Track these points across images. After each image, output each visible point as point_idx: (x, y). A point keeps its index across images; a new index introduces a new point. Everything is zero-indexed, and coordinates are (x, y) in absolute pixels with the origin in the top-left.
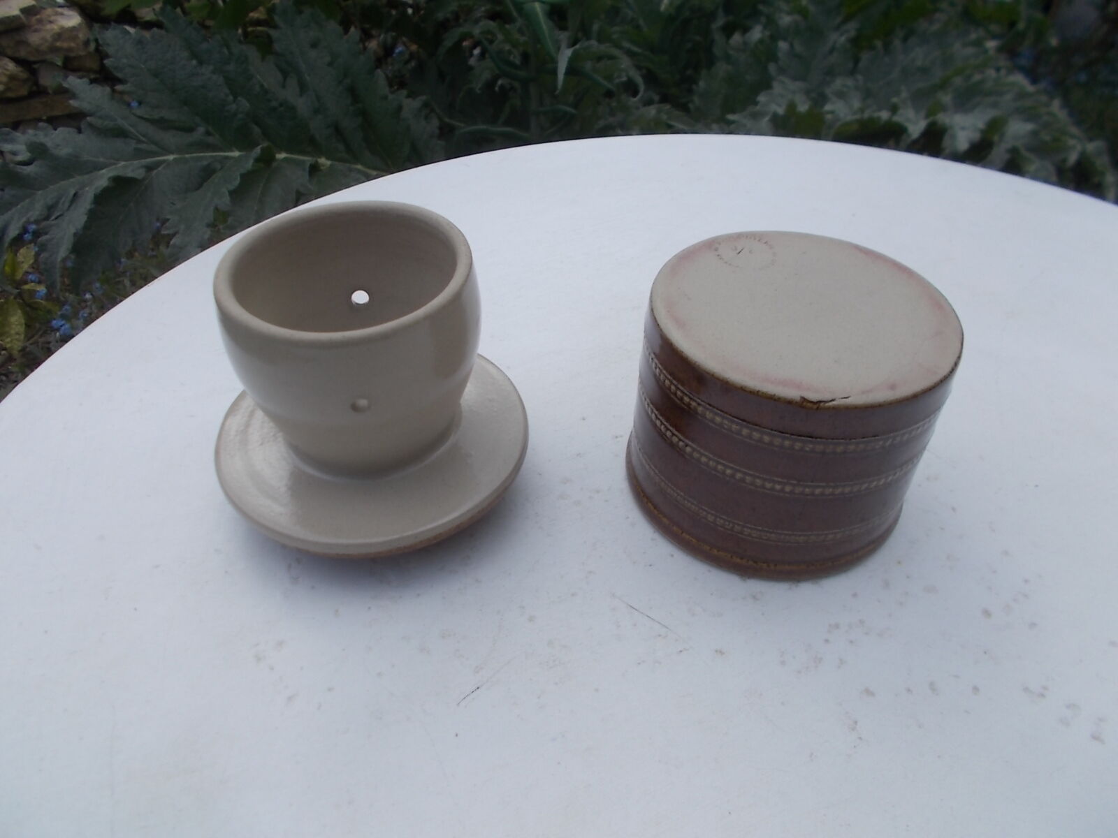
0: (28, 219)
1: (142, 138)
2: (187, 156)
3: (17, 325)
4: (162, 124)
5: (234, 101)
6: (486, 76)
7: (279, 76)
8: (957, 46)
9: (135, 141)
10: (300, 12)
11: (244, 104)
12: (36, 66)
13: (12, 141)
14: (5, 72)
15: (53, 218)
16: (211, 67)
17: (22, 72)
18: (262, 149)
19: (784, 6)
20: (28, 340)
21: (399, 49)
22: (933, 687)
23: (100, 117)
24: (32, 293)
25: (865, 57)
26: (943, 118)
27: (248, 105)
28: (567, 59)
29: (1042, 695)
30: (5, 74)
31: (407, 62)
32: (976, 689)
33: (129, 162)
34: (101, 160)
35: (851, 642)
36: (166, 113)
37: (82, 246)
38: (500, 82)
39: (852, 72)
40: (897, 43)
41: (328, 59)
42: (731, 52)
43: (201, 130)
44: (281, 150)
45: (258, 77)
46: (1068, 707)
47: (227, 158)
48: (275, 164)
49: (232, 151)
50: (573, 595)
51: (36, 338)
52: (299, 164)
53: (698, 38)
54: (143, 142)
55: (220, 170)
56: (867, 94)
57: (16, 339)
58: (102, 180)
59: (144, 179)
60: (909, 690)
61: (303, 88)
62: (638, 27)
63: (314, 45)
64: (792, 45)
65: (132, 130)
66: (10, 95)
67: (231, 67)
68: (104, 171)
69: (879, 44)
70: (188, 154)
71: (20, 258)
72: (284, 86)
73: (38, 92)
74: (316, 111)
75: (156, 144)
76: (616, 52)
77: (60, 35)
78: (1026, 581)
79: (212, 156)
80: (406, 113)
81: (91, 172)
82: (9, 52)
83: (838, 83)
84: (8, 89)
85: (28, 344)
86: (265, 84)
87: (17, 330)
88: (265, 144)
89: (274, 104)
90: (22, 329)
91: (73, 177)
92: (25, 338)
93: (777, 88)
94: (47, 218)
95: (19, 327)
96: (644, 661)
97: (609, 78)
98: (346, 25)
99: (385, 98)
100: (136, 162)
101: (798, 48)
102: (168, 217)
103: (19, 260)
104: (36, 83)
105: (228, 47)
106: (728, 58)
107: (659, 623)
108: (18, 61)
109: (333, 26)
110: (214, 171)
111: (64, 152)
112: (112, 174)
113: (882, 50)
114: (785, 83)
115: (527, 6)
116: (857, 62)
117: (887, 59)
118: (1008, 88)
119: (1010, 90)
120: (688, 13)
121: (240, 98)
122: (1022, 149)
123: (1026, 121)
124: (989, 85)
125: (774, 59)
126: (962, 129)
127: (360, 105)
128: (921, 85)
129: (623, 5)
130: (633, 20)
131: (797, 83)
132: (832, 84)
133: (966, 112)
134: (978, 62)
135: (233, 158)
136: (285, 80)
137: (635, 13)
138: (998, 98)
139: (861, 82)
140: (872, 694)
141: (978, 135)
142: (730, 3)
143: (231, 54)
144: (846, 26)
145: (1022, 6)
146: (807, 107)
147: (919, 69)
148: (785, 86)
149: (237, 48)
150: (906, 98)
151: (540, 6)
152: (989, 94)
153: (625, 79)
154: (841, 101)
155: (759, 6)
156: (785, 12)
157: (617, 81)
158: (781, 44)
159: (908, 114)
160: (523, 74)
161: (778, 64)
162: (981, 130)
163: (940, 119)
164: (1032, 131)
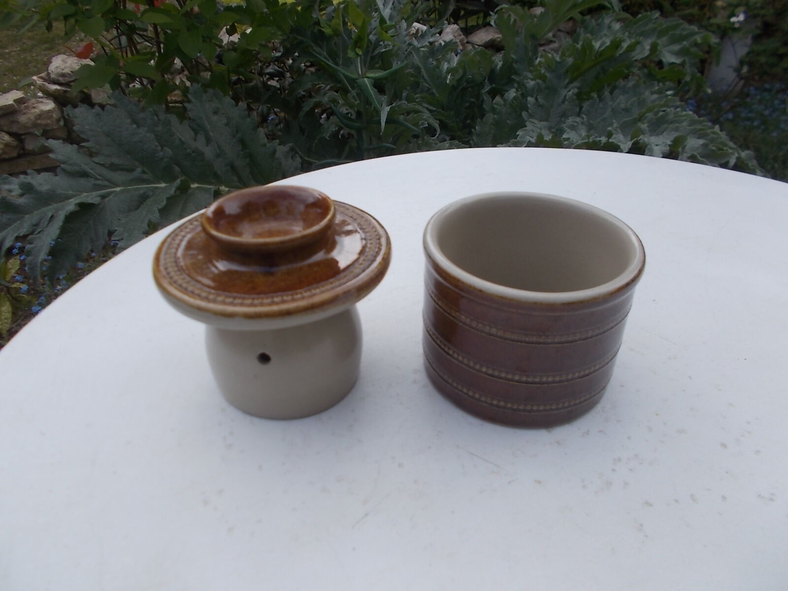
0: (19, 234)
1: (98, 177)
2: (129, 187)
3: (6, 313)
4: (113, 167)
5: (162, 150)
6: (334, 128)
7: (192, 133)
8: (647, 93)
9: (93, 179)
10: (206, 92)
11: (168, 151)
12: (23, 137)
13: (9, 183)
14: (2, 141)
15: (37, 232)
16: (146, 129)
17: (13, 141)
18: (181, 180)
19: (530, 75)
20: (14, 323)
21: (272, 117)
22: (693, 498)
23: (70, 165)
24: (18, 290)
25: (586, 105)
26: (644, 139)
27: (171, 152)
28: (387, 113)
29: (772, 500)
30: (2, 143)
31: (277, 125)
32: (724, 498)
33: (90, 193)
34: (71, 192)
35: (630, 470)
36: (116, 161)
37: (55, 252)
38: (342, 132)
39: (579, 114)
40: (607, 93)
41: (225, 121)
42: (495, 106)
43: (139, 170)
44: (194, 181)
45: (178, 134)
47: (157, 188)
48: (190, 191)
49: (161, 183)
51: (19, 321)
52: (206, 190)
53: (472, 100)
54: (98, 179)
55: (152, 196)
56: (590, 128)
57: (5, 323)
58: (71, 206)
59: (99, 204)
60: (676, 501)
61: (208, 141)
62: (433, 94)
63: (215, 113)
64: (536, 99)
65: (92, 172)
66: (6, 156)
67: (159, 128)
68: (72, 200)
69: (595, 95)
70: (130, 186)
71: (10, 266)
72: (195, 140)
73: (24, 154)
74: (218, 156)
75: (108, 181)
76: (418, 107)
77: (40, 116)
78: (748, 423)
79: (146, 187)
80: (278, 154)
81: (63, 201)
82: (5, 129)
83: (570, 121)
84: (4, 153)
85: (14, 326)
86: (183, 139)
87: (6, 316)
88: (183, 178)
89: (189, 151)
90: (9, 315)
91: (51, 205)
92: (11, 321)
93: (529, 126)
94: (32, 233)
95: (7, 314)
96: (484, 490)
97: (416, 125)
98: (236, 99)
99: (265, 145)
100: (94, 193)
101: (541, 100)
102: (116, 229)
103: (8, 267)
104: (23, 148)
105: (157, 116)
106: (493, 110)
107: (493, 463)
108: (11, 134)
109: (228, 100)
110: (148, 197)
111: (44, 188)
112: (77, 202)
113: (597, 99)
114: (535, 123)
115: (360, 81)
116: (581, 108)
117: (601, 105)
118: (685, 118)
119: (685, 120)
120: (465, 84)
121: (165, 148)
122: (698, 156)
123: (699, 138)
124: (671, 117)
125: (526, 109)
126: (657, 145)
127: (247, 151)
128: (626, 119)
129: (422, 80)
130: (429, 89)
131: (542, 123)
132: (566, 122)
133: (658, 135)
134: (662, 103)
135: (161, 188)
136: (196, 136)
137: (430, 85)
138: (678, 125)
139: (585, 120)
140: (651, 505)
141: (668, 148)
142: (492, 76)
143: (159, 120)
144: (571, 85)
145: (687, 66)
146: (550, 137)
147: (623, 110)
148: (535, 126)
149: (163, 116)
150: (617, 127)
151: (368, 81)
152: (672, 122)
153: (427, 125)
154: (573, 132)
155: (513, 77)
156: (531, 79)
157: (421, 127)
158: (529, 99)
159: (618, 138)
160: (357, 124)
161: (528, 112)
162: (669, 145)
163: (640, 139)
164: (703, 145)
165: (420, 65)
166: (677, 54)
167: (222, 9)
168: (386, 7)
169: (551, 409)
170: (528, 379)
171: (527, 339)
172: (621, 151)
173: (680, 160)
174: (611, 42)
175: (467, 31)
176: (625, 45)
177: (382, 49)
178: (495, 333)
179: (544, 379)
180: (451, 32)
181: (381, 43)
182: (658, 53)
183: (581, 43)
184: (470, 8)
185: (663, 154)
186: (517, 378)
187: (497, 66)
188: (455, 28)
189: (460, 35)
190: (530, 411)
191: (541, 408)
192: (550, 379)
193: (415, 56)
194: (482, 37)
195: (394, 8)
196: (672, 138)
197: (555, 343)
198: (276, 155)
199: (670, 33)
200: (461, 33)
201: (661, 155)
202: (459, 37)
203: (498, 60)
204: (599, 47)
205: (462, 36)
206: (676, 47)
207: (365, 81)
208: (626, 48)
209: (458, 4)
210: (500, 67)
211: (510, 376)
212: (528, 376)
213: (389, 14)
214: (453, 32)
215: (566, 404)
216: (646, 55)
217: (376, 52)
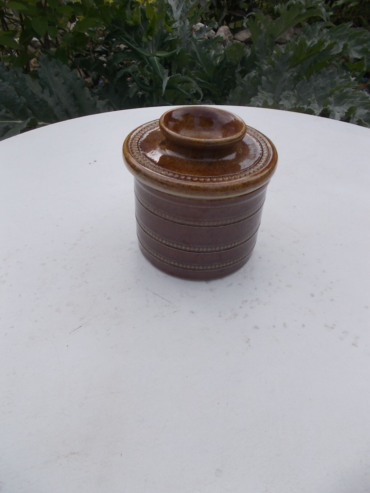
5: (19, 98)
6: (135, 90)
7: (41, 88)
8: (337, 78)
10: (50, 60)
11: (24, 99)
16: (8, 83)
18: (31, 119)
19: (265, 62)
21: (101, 82)
22: (285, 325)
25: (298, 84)
26: (330, 107)
27: (25, 100)
28: (167, 81)
29: (333, 328)
31: (103, 87)
32: (303, 326)
35: (251, 307)
39: (292, 90)
40: (313, 77)
41: (63, 81)
42: (244, 83)
43: (4, 110)
44: (40, 121)
45: (31, 88)
46: (344, 332)
47: (15, 123)
49: (19, 121)
50: (129, 289)
53: (230, 77)
55: (13, 128)
56: (299, 99)
60: (274, 326)
61: (51, 93)
62: (203, 71)
63: (57, 75)
64: (268, 78)
67: (18, 83)
69: (305, 78)
72: (43, 93)
74: (57, 104)
76: (190, 79)
78: (332, 283)
79: (8, 122)
83: (285, 93)
86: (34, 91)
88: (33, 117)
89: (38, 100)
93: (260, 95)
96: (157, 316)
97: (188, 91)
98: (72, 68)
99: (89, 99)
101: (270, 79)
105: (17, 74)
106: (241, 85)
107: (167, 300)
109: (66, 67)
110: (10, 129)
113: (306, 80)
114: (263, 93)
115: (151, 58)
116: (295, 86)
117: (308, 84)
118: (358, 95)
119: (359, 96)
120: (225, 66)
121: (21, 97)
122: (363, 121)
123: (365, 109)
124: (350, 94)
125: (260, 84)
126: (338, 112)
127: (77, 102)
128: (321, 94)
129: (197, 61)
130: (202, 68)
131: (269, 94)
132: (283, 94)
133: (340, 106)
134: (346, 84)
135: (18, 123)
136: (43, 90)
137: (202, 65)
138: (353, 99)
139: (296, 93)
140: (258, 328)
141: (345, 114)
142: (243, 61)
143: (18, 77)
144: (291, 70)
145: (365, 61)
146: (272, 103)
147: (321, 88)
148: (263, 95)
149: (20, 75)
150: (314, 99)
151: (156, 59)
152: (351, 97)
153: (195, 92)
154: (286, 100)
155: (256, 62)
156: (266, 64)
157: (192, 92)
158: (263, 78)
159: (315, 106)
160: (149, 88)
161: (262, 86)
162: (346, 113)
163: (328, 108)
164: (367, 113)
165: (196, 51)
166: (359, 52)
167: (66, 4)
168: (178, 9)
169: (207, 269)
170: (191, 249)
171: (188, 223)
172: (315, 115)
173: (351, 123)
174: (318, 42)
175: (234, 31)
176: (327, 44)
177: (170, 38)
178: (168, 218)
179: (201, 250)
180: (223, 31)
181: (170, 34)
182: (347, 51)
183: (299, 41)
184: (238, 15)
185: (341, 118)
186: (183, 248)
187: (247, 54)
188: (226, 28)
189: (229, 33)
190: (194, 270)
191: (201, 268)
192: (205, 250)
193: (193, 45)
194: (243, 35)
195: (183, 11)
196: (348, 108)
197: (205, 226)
198: (97, 106)
199: (357, 37)
200: (230, 32)
201: (340, 119)
202: (228, 35)
203: (248, 51)
204: (310, 45)
205: (231, 34)
206: (359, 48)
207: (154, 59)
208: (327, 47)
209: (229, 12)
210: (249, 56)
211: (179, 247)
212: (190, 247)
213: (180, 15)
214: (225, 31)
215: (217, 267)
216: (339, 52)
217: (166, 40)
